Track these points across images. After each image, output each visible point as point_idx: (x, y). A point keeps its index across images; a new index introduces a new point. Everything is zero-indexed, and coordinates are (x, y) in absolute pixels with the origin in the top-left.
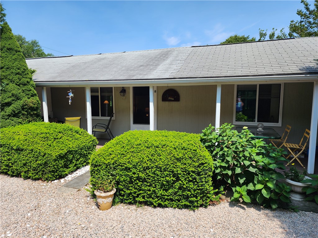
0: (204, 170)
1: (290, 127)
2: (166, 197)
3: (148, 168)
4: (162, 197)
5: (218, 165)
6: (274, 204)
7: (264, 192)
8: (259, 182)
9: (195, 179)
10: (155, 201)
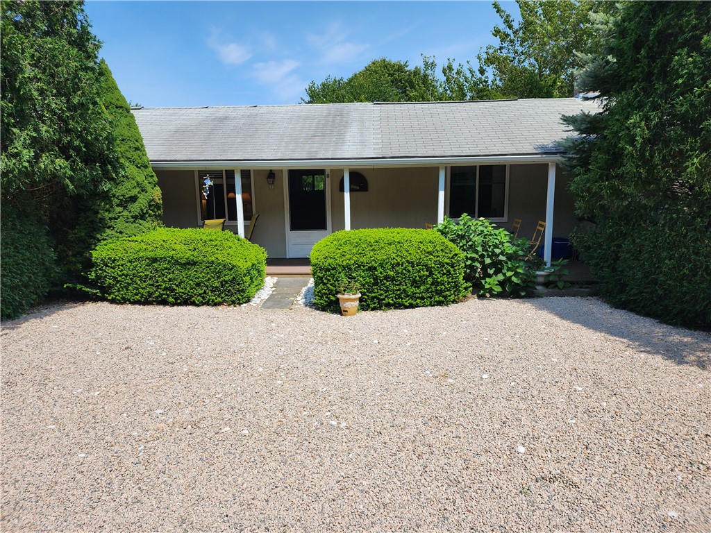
0: (458, 261)
1: (520, 221)
2: (418, 295)
3: (398, 264)
4: (413, 297)
5: (469, 256)
6: (523, 292)
7: (514, 279)
8: (509, 269)
9: (449, 271)
10: (407, 302)
